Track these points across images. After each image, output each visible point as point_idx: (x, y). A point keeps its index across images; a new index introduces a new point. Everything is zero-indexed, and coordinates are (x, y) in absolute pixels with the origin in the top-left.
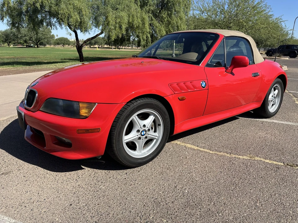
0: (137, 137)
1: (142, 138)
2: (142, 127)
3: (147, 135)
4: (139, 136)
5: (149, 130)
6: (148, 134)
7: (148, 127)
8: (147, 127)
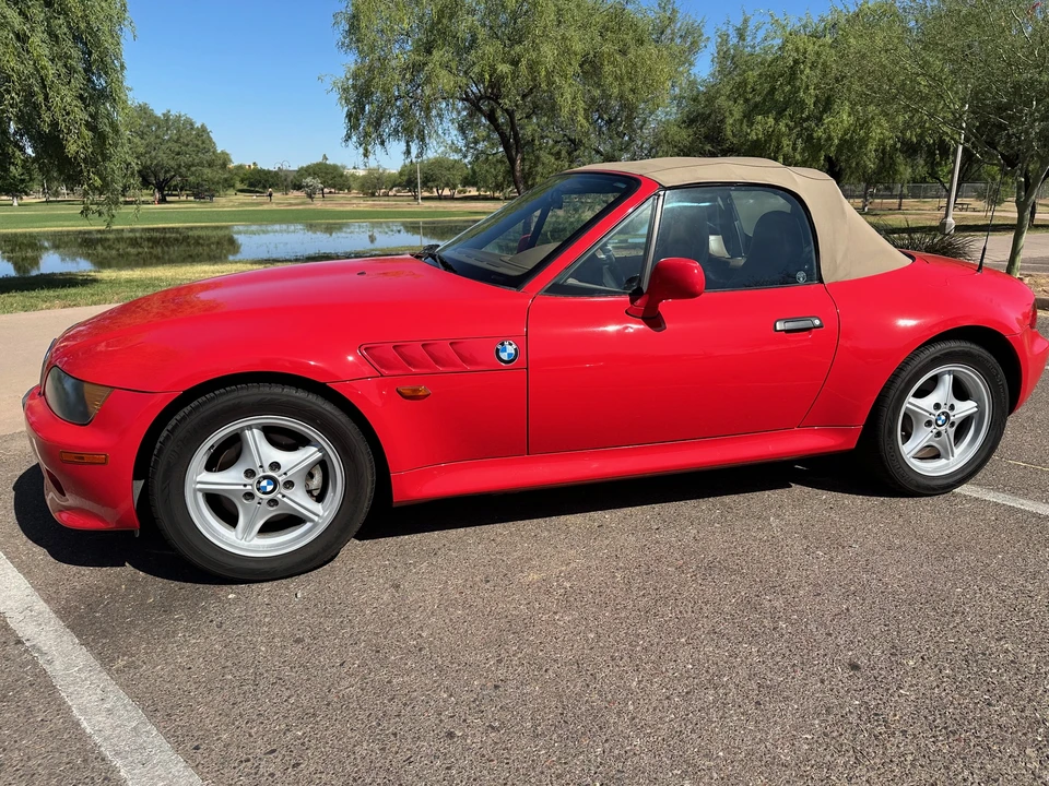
0: (242, 487)
1: (256, 500)
2: (266, 466)
3: (280, 496)
4: (249, 487)
5: (289, 484)
6: (284, 496)
7: (289, 474)
8: (285, 474)
